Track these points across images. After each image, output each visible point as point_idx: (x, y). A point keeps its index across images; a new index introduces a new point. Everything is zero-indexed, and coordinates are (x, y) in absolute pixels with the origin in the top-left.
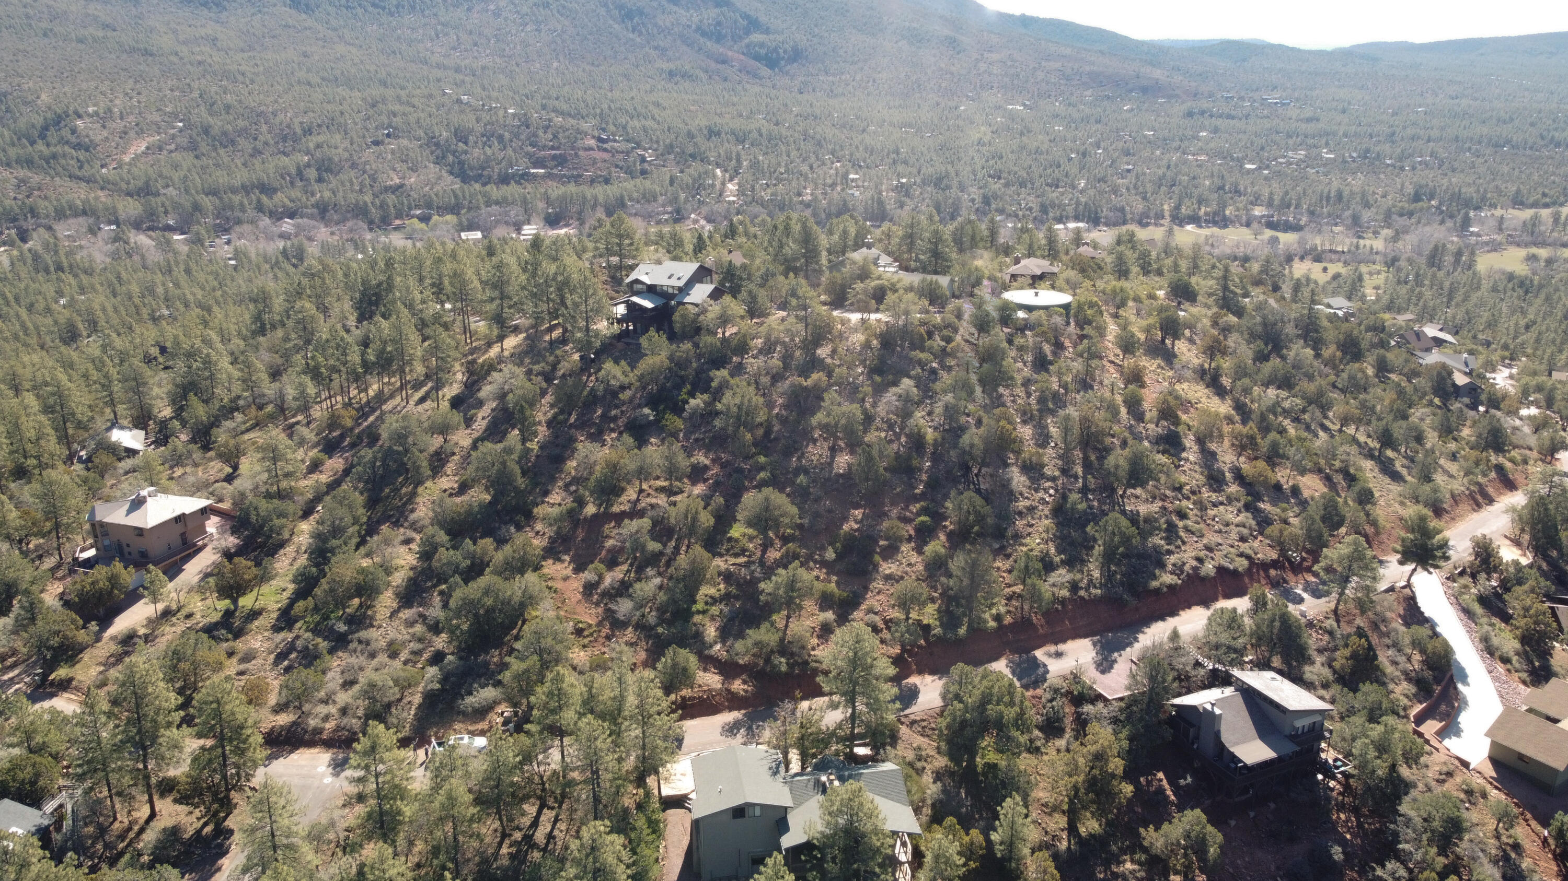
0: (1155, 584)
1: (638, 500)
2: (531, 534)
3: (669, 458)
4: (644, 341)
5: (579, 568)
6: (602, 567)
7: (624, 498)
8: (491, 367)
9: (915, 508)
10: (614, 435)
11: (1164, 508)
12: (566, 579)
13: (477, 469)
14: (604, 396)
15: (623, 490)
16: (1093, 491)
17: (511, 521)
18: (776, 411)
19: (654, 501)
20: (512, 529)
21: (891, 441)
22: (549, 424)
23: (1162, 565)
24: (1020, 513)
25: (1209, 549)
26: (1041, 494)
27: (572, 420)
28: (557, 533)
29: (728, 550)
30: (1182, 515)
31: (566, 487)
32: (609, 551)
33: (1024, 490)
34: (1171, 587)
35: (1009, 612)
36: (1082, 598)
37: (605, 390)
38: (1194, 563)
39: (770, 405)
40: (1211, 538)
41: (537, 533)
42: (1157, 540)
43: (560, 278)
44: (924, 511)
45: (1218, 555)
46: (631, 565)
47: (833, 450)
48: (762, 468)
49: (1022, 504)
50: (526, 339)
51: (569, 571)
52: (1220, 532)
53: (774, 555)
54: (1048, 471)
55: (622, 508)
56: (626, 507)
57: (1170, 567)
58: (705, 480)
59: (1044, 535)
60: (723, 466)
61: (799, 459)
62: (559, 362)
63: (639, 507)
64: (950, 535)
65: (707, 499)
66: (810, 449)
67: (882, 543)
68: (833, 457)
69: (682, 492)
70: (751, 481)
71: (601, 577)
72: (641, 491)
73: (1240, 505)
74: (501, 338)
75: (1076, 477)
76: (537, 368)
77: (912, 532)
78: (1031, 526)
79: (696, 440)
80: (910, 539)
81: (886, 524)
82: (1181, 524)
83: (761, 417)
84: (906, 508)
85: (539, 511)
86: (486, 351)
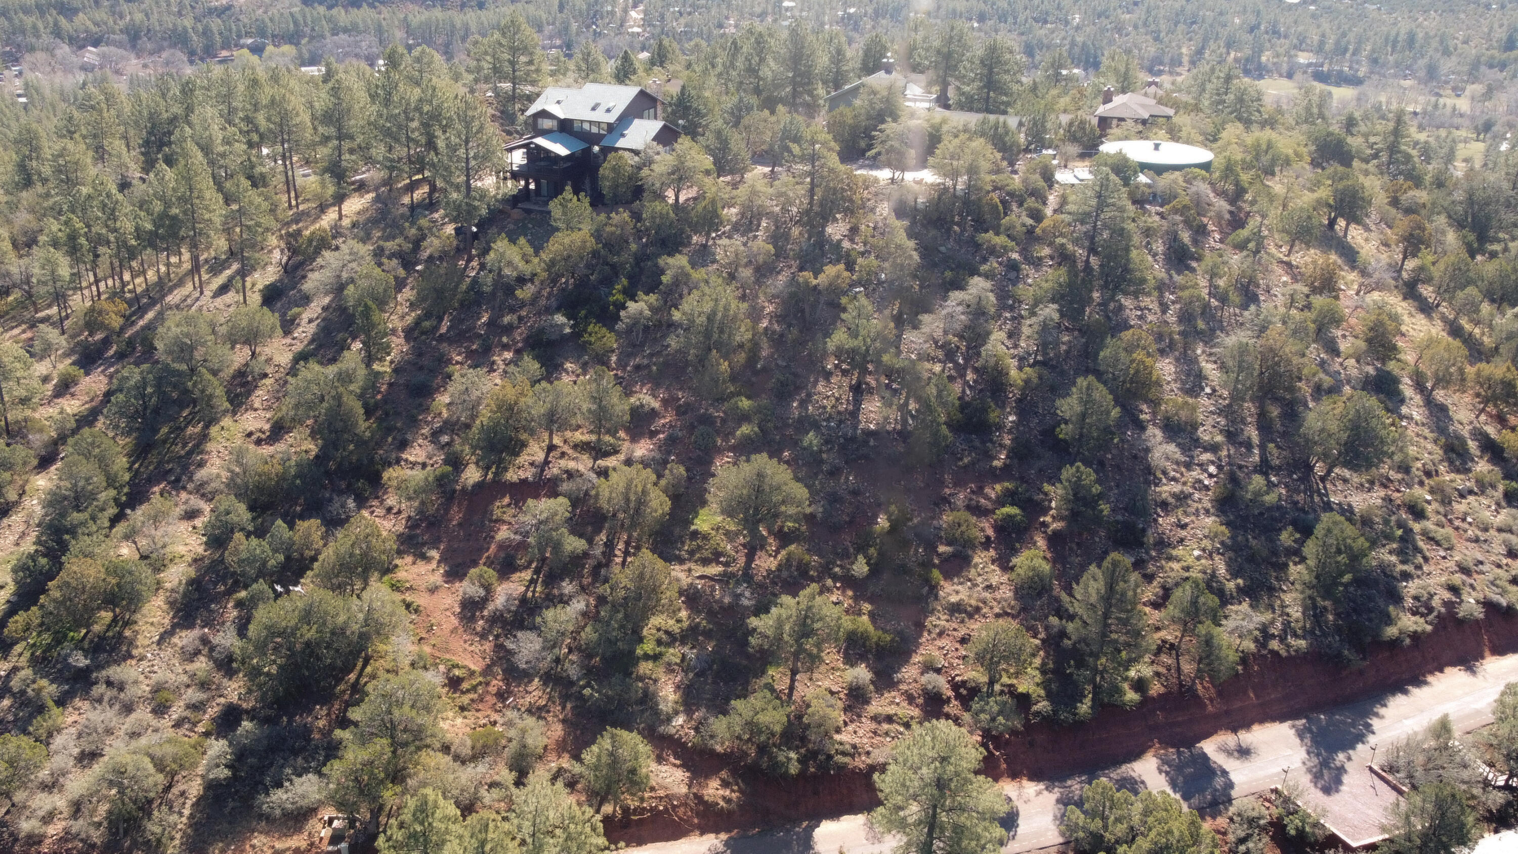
0: (1391, 631)
1: (546, 462)
2: (379, 511)
3: (597, 399)
4: (555, 207)
5: (455, 573)
6: (491, 574)
7: (523, 459)
8: (323, 243)
9: (994, 490)
10: (508, 355)
11: (1388, 500)
12: (433, 590)
13: (297, 406)
14: (493, 294)
15: (524, 445)
16: (1277, 470)
17: (349, 490)
18: (764, 324)
19: (572, 465)
20: (351, 504)
21: (951, 378)
22: (409, 333)
23: (1396, 598)
24: (1164, 505)
25: (1464, 570)
26: (1196, 473)
27: (443, 330)
28: (420, 511)
29: (692, 553)
30: (1418, 514)
31: (435, 435)
32: (502, 546)
33: (1169, 466)
34: (1415, 636)
35: (1158, 674)
36: (1275, 653)
37: (496, 283)
38: (1447, 595)
39: (755, 314)
40: (1467, 552)
41: (389, 510)
42: (1385, 555)
43: (426, 108)
44: (1010, 497)
45: (1479, 581)
46: (537, 571)
47: (858, 390)
48: (745, 418)
49: (1167, 489)
50: (377, 199)
51: (437, 578)
52: (1477, 540)
53: (766, 563)
54: (1205, 434)
55: (522, 474)
56: (528, 474)
57: (1409, 602)
58: (652, 434)
59: (1206, 543)
60: (681, 411)
61: (803, 404)
62: (423, 238)
63: (548, 474)
64: (1055, 540)
65: (658, 465)
66: (820, 387)
67: (942, 549)
68: (857, 403)
69: (616, 452)
70: (726, 438)
71: (488, 588)
72: (551, 448)
73: (1499, 494)
74: (339, 199)
75: (1249, 445)
76: (391, 246)
77: (990, 532)
78: (1184, 527)
79: (638, 368)
80: (987, 544)
81: (947, 518)
82: (1417, 527)
83: (743, 334)
84: (980, 491)
85: (391, 474)
86: (318, 218)
